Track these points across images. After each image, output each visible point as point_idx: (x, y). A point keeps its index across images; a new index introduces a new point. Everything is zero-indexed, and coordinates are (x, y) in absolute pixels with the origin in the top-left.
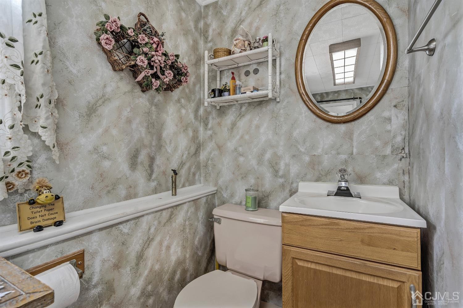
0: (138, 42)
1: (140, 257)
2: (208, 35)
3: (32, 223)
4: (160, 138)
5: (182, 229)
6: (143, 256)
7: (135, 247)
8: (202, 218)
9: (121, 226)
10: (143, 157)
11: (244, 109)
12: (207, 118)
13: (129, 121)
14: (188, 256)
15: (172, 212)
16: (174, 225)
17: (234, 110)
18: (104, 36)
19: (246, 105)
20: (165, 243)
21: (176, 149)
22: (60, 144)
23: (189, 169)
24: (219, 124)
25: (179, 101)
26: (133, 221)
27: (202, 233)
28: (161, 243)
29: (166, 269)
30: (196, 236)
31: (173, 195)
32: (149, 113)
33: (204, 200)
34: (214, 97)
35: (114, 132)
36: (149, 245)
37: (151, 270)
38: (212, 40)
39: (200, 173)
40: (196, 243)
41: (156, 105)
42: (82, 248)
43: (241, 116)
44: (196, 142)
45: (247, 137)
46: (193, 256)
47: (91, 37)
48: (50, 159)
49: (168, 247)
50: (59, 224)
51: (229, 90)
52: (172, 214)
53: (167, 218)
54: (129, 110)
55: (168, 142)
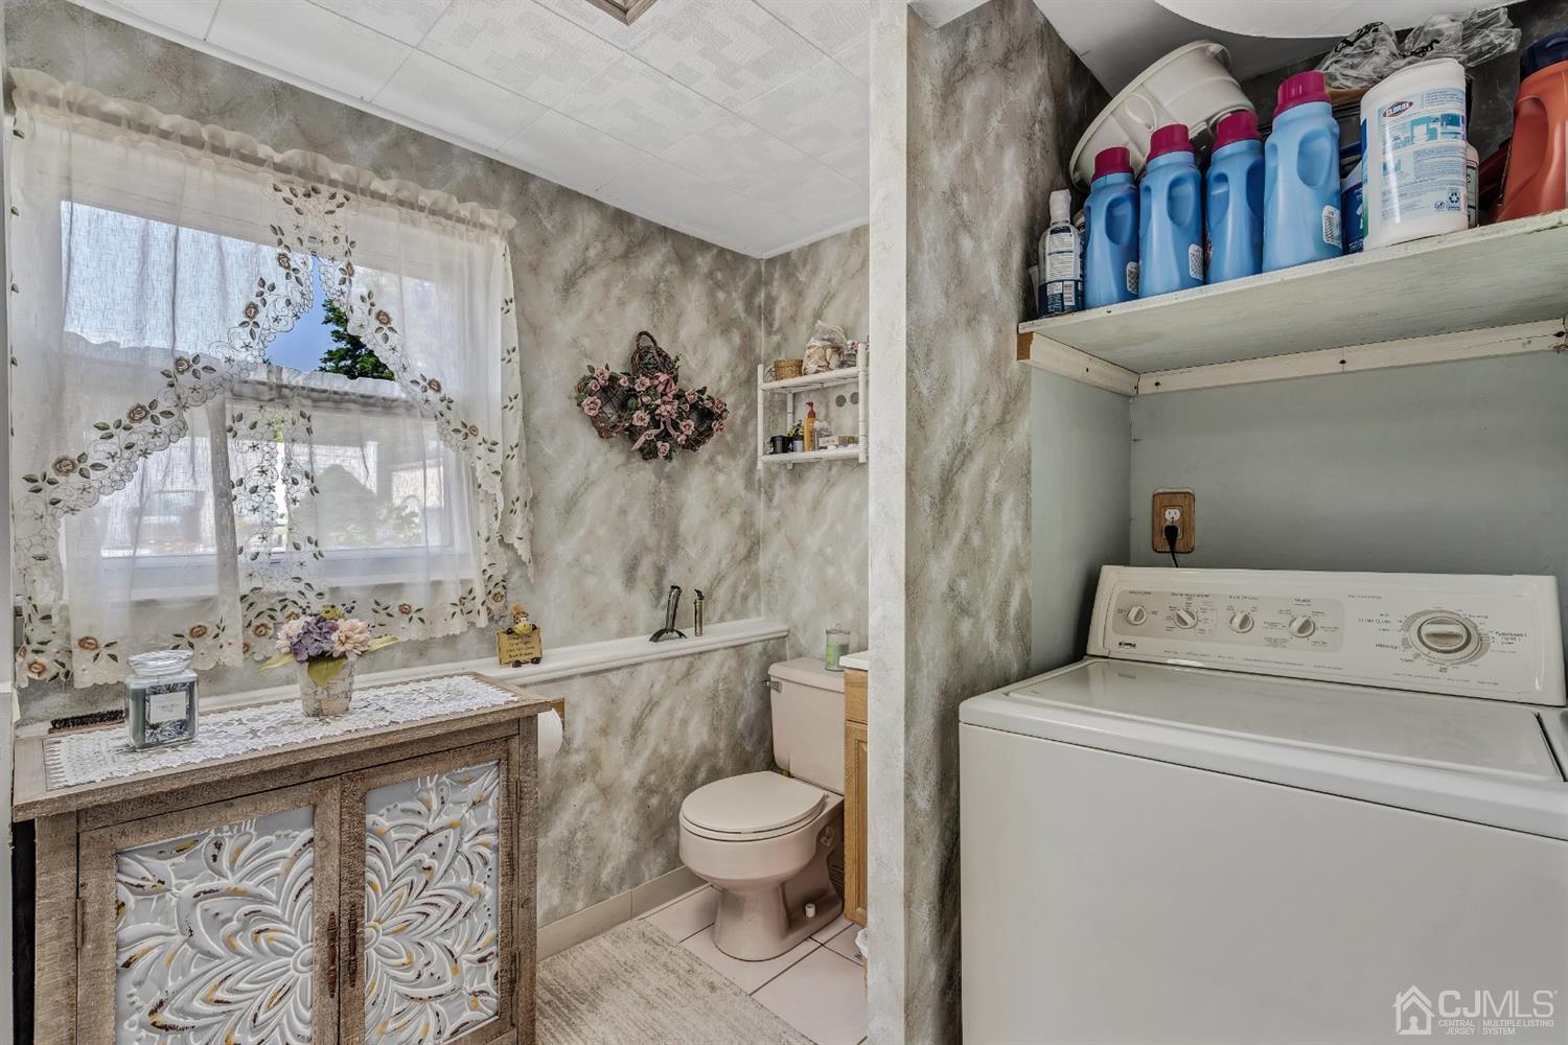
0: (635, 390)
1: (638, 727)
2: (774, 319)
3: (510, 656)
4: (674, 534)
5: (710, 695)
6: (642, 725)
7: (629, 711)
8: (753, 682)
9: (610, 675)
10: (645, 569)
11: (835, 470)
12: (771, 486)
13: (623, 512)
14: (722, 745)
15: (691, 663)
16: (695, 686)
17: (817, 471)
18: (587, 401)
19: (839, 463)
20: (679, 714)
21: (706, 549)
22: (536, 557)
23: (734, 588)
24: (793, 499)
25: (711, 460)
26: (626, 671)
27: (753, 711)
28: (671, 713)
29: (681, 756)
30: (740, 714)
31: (696, 634)
32: (655, 493)
33: (759, 647)
34: (774, 452)
35: (602, 532)
36: (651, 710)
37: (655, 752)
38: (780, 329)
39: (759, 595)
40: (740, 725)
41: (668, 478)
42: (562, 697)
43: (830, 484)
44: (748, 533)
45: (839, 528)
46: (733, 749)
47: (570, 398)
48: (524, 577)
49: (684, 723)
50: (536, 661)
51: (802, 438)
52: (691, 665)
53: (683, 673)
54: (623, 493)
55: (690, 539)
